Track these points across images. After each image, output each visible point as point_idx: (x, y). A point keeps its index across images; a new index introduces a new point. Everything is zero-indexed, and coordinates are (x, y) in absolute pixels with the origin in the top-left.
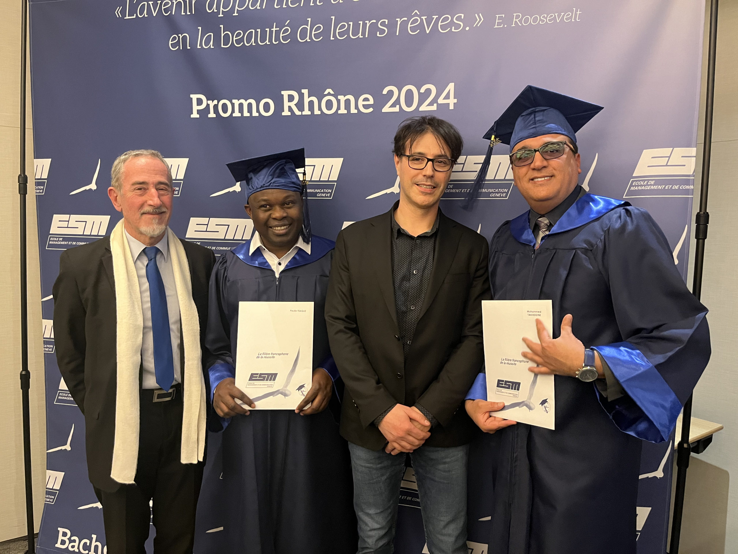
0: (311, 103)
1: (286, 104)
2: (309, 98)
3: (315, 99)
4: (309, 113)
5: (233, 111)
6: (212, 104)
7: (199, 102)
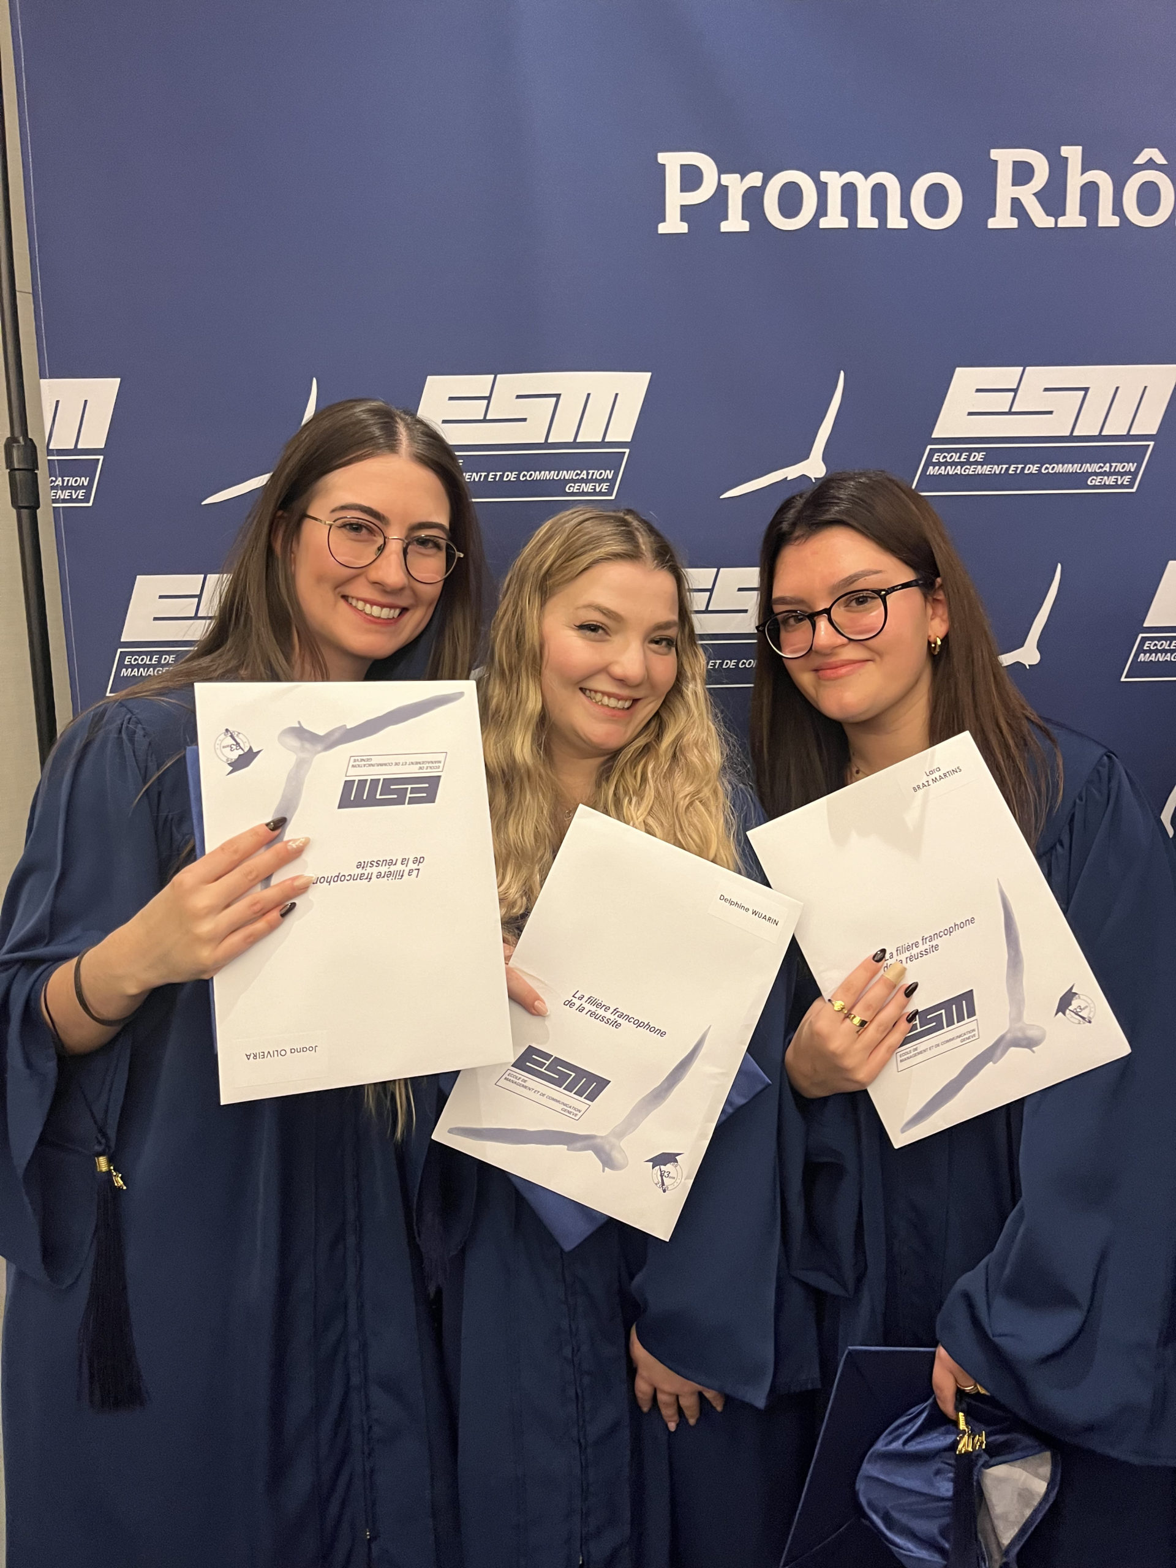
0: (1090, 192)
1: (1005, 190)
2: (1083, 172)
3: (1103, 179)
4: (1082, 222)
5: (822, 210)
6: (737, 186)
7: (691, 178)
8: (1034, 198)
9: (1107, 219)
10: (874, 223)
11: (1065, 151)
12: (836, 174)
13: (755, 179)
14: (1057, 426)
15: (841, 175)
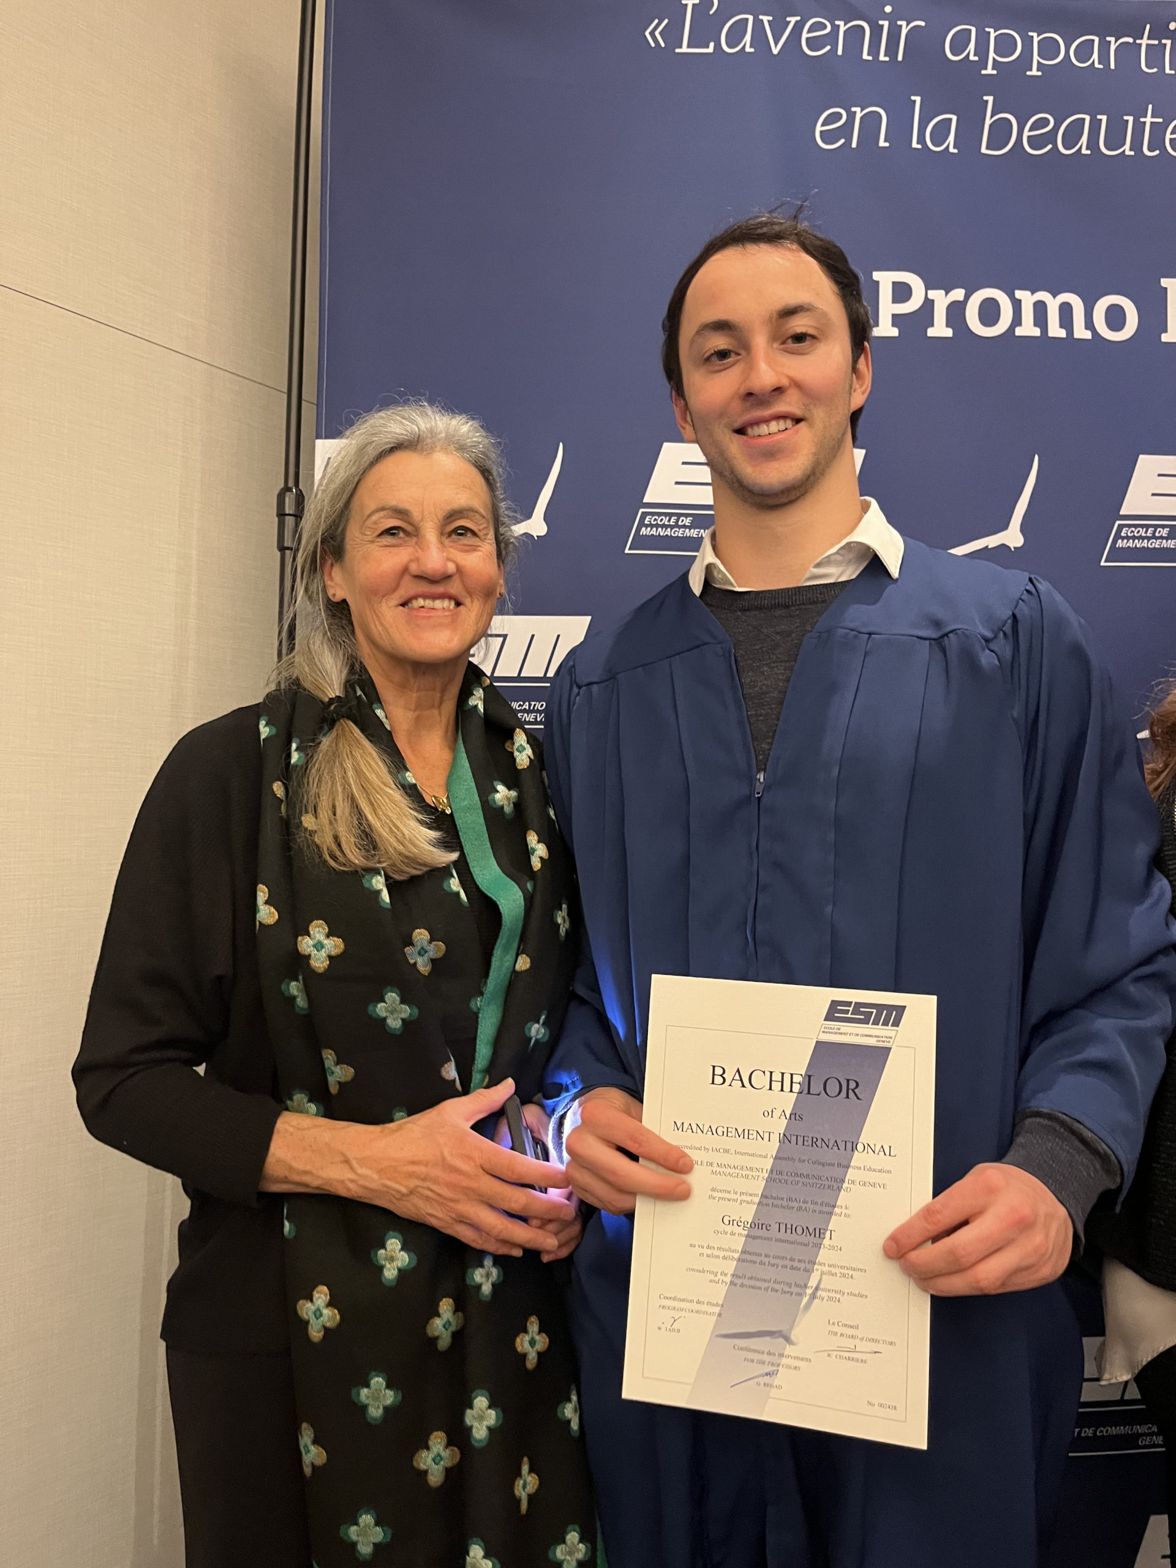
5: (1017, 320)
6: (941, 300)
7: (902, 292)
10: (1062, 333)
12: (1029, 293)
13: (958, 294)
15: (1032, 294)
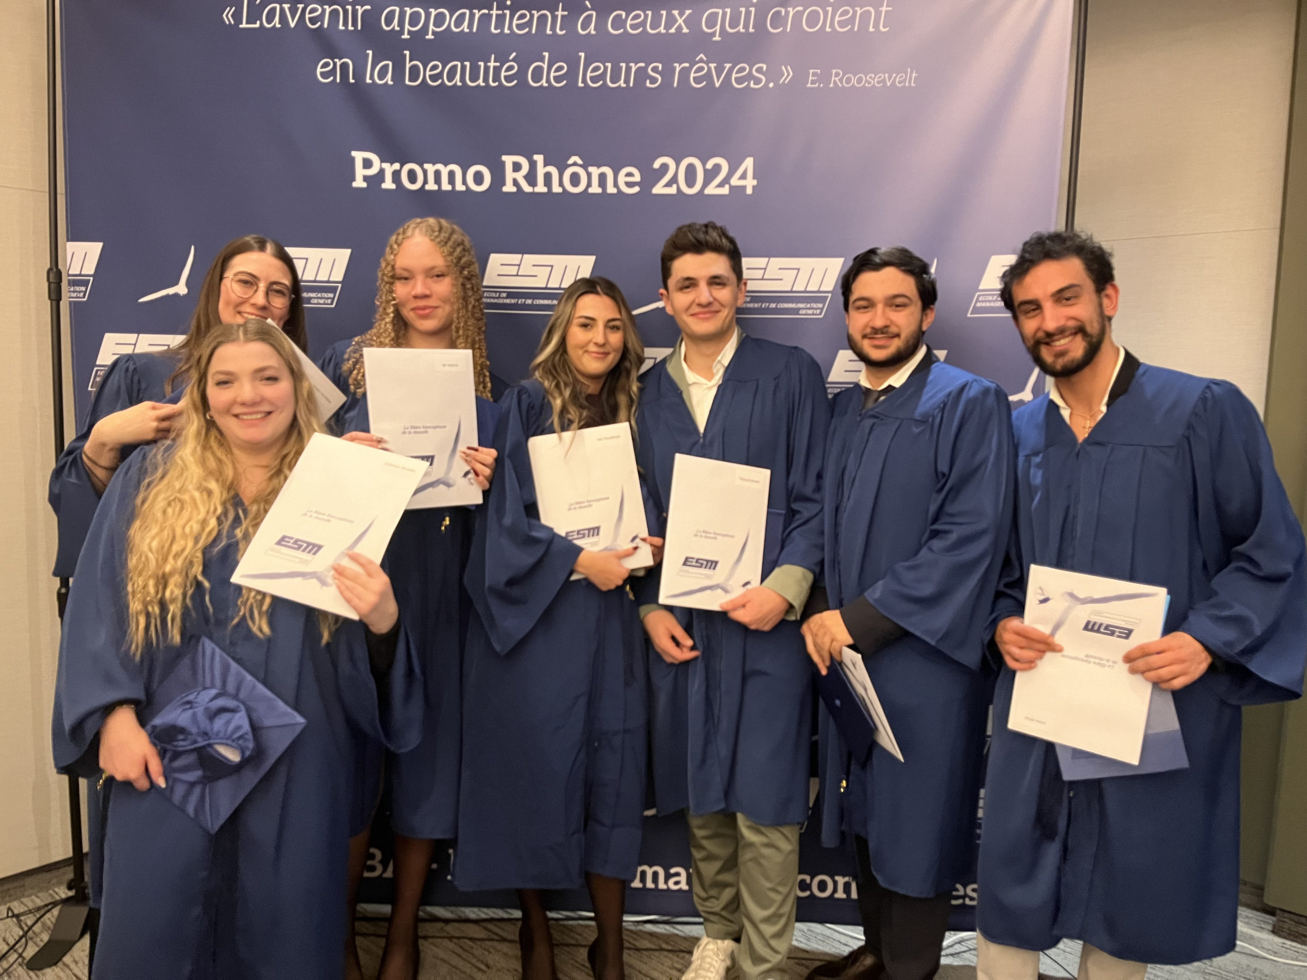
0: (548, 176)
1: (510, 175)
2: (544, 167)
3: (553, 170)
4: (545, 190)
5: (426, 181)
6: (389, 169)
7: (367, 164)
8: (523, 179)
9: (556, 189)
10: (449, 188)
11: (536, 157)
12: (431, 165)
13: (397, 166)
14: (539, 282)
15: (433, 166)
